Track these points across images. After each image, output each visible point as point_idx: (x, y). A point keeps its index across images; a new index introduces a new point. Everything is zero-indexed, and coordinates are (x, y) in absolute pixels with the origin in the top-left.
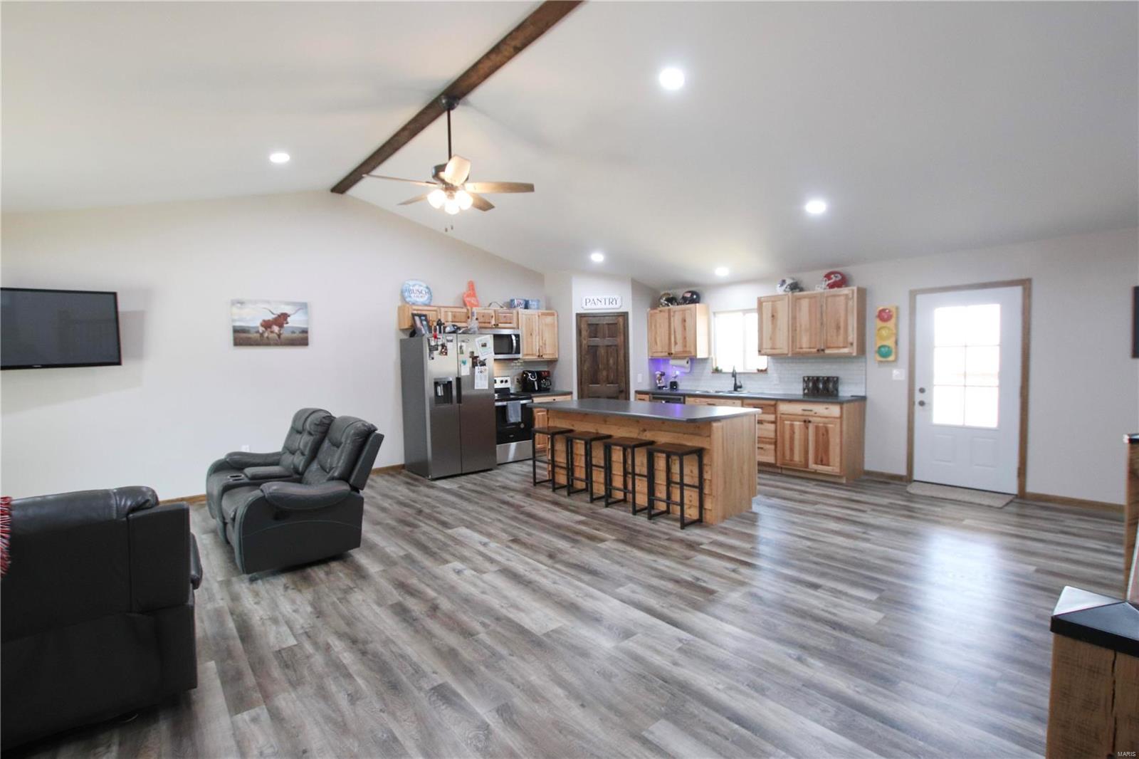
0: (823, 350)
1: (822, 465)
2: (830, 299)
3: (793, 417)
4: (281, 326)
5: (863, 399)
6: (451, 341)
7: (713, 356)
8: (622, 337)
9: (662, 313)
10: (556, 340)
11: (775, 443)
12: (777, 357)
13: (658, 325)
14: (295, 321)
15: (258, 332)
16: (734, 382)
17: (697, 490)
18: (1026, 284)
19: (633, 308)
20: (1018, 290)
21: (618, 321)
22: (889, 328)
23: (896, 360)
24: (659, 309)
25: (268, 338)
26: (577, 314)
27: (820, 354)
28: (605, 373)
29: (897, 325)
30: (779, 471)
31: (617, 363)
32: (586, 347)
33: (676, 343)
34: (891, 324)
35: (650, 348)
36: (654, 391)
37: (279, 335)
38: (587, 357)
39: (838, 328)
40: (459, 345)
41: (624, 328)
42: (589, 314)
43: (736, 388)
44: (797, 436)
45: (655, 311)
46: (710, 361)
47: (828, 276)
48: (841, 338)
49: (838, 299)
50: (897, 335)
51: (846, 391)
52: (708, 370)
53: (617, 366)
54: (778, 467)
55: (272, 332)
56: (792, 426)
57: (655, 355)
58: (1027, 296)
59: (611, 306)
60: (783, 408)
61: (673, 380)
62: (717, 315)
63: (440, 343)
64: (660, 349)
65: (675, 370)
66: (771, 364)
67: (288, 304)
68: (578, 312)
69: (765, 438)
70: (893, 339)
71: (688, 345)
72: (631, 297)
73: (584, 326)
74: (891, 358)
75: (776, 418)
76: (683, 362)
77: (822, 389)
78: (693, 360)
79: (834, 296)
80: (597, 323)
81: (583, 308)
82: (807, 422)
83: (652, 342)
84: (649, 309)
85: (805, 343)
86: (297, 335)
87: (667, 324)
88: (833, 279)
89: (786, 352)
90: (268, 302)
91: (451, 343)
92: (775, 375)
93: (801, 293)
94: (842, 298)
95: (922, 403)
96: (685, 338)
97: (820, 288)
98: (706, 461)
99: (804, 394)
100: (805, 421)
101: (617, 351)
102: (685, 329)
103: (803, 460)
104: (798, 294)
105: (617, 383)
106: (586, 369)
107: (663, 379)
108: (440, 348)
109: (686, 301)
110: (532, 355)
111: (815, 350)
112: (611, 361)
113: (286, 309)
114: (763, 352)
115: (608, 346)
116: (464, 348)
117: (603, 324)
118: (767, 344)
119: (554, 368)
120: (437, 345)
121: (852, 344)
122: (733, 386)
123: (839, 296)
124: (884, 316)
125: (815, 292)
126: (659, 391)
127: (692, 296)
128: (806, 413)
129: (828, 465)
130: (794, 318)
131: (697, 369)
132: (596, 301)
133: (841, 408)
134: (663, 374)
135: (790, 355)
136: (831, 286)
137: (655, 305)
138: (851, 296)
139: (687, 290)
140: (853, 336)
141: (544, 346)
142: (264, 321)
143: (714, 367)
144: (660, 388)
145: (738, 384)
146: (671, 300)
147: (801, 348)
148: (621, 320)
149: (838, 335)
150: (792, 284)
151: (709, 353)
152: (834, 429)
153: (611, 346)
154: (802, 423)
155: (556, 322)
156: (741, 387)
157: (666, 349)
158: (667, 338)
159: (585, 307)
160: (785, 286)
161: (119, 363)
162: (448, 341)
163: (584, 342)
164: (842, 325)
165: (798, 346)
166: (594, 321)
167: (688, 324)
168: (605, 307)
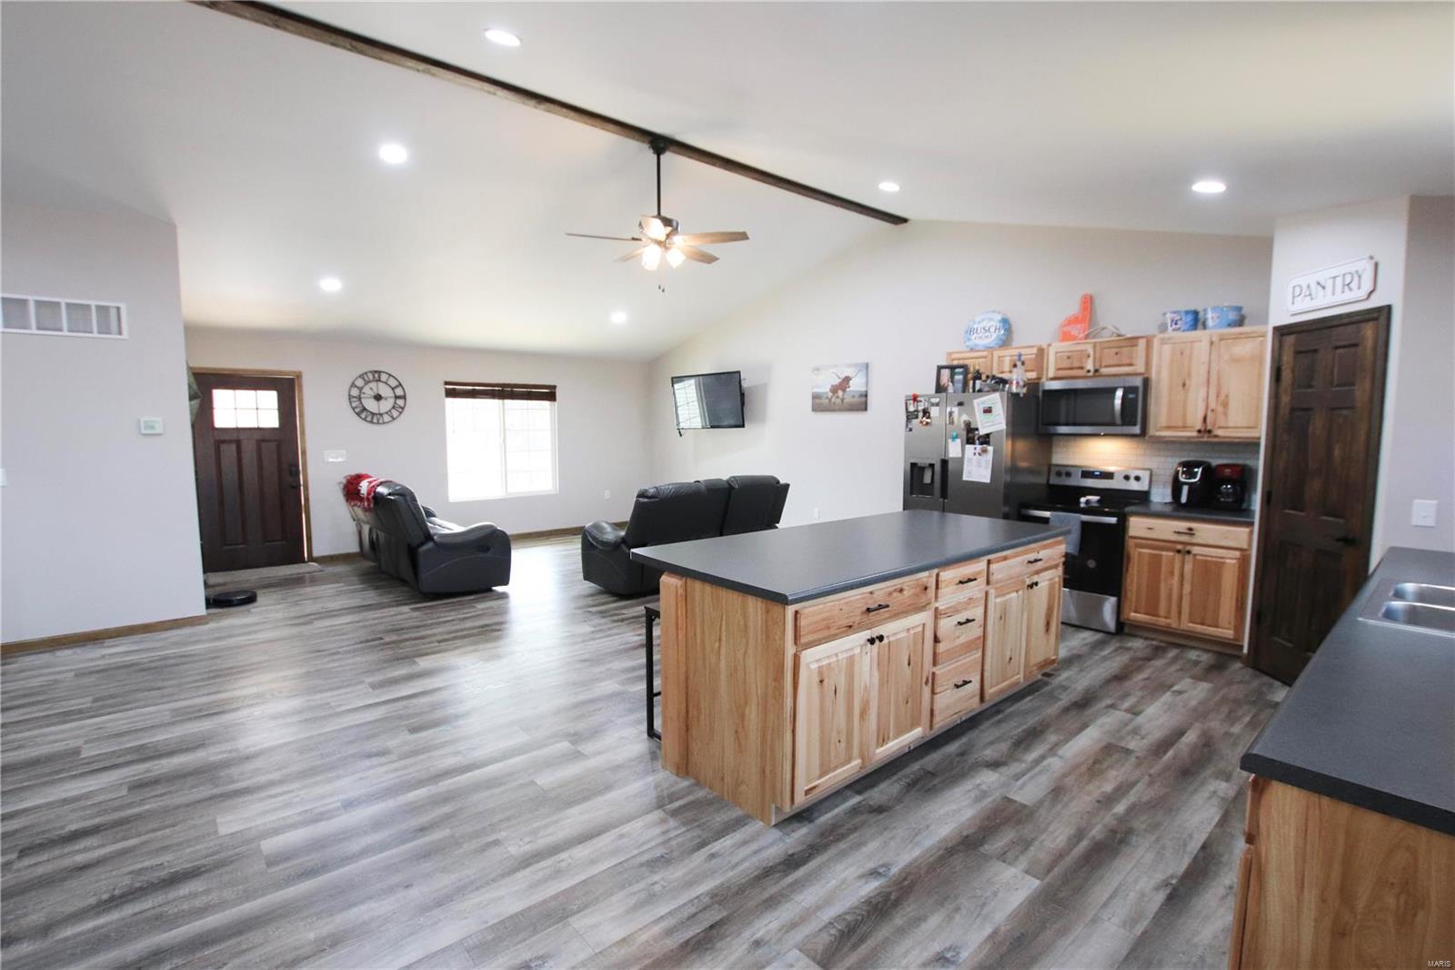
4: (844, 391)
6: (937, 405)
14: (856, 385)
15: (827, 398)
19: (1406, 291)
21: (1362, 336)
25: (834, 403)
28: (1317, 483)
32: (1287, 412)
37: (842, 400)
38: (1286, 438)
40: (949, 409)
42: (1296, 324)
55: (838, 397)
59: (1347, 296)
63: (921, 408)
67: (850, 366)
81: (1287, 311)
86: (857, 400)
90: (836, 366)
91: (937, 408)
101: (1352, 421)
105: (1343, 518)
108: (921, 414)
110: (1185, 427)
113: (848, 372)
115: (1331, 409)
116: (955, 415)
120: (917, 411)
132: (1313, 286)
141: (1220, 409)
142: (832, 386)
148: (1369, 333)
153: (1341, 409)
159: (1291, 308)
161: (743, 426)
162: (933, 405)
163: (1285, 400)
168: (1333, 300)
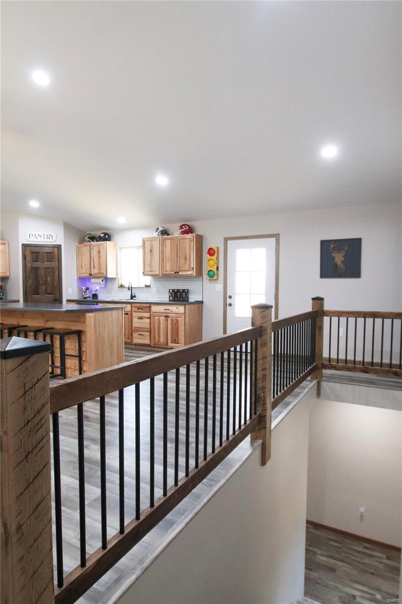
0: (178, 272)
1: (175, 343)
2: (181, 241)
3: (159, 314)
5: (202, 302)
7: (119, 276)
8: (57, 262)
9: (86, 247)
10: (8, 262)
11: (150, 332)
12: (155, 276)
13: (83, 255)
16: (130, 294)
17: (78, 358)
18: (277, 236)
19: (65, 242)
20: (274, 240)
21: (54, 251)
22: (214, 260)
23: (217, 279)
24: (84, 244)
26: (23, 245)
27: (176, 275)
28: (44, 287)
29: (217, 259)
30: (153, 349)
31: (53, 280)
32: (30, 268)
33: (94, 267)
34: (214, 257)
35: (78, 270)
36: (81, 300)
38: (30, 275)
39: (186, 258)
41: (58, 255)
42: (32, 244)
43: (132, 297)
44: (162, 326)
45: (81, 245)
46: (117, 280)
47: (181, 227)
48: (187, 265)
49: (186, 240)
50: (218, 264)
51: (193, 298)
52: (116, 286)
53: (53, 282)
54: (152, 347)
56: (159, 320)
57: (81, 275)
58: (278, 243)
59: (48, 240)
60: (154, 308)
61: (94, 293)
62: (122, 250)
64: (84, 272)
65: (96, 286)
66: (152, 282)
68: (23, 243)
69: (144, 328)
70: (216, 267)
71: (101, 269)
72: (63, 233)
73: (28, 253)
74: (215, 278)
75: (150, 315)
76: (100, 280)
77: (179, 297)
78: (106, 279)
79: (183, 239)
80: (39, 251)
81: (27, 240)
82: (167, 317)
83: (80, 267)
84: (77, 244)
85: (168, 268)
87: (89, 254)
88: (184, 229)
89: (158, 274)
92: (155, 289)
93: (168, 236)
94: (188, 240)
95: (230, 305)
96: (100, 264)
97: (177, 233)
98: (83, 339)
99: (170, 300)
100: (166, 317)
101: (53, 271)
102: (100, 258)
103: (165, 341)
104: (166, 236)
105: (53, 294)
106: (29, 283)
107: (87, 292)
109: (100, 239)
111: (174, 272)
112: (49, 279)
114: (145, 274)
115: (46, 268)
117: (43, 253)
118: (148, 269)
119: (6, 284)
121: (193, 269)
122: (130, 296)
123: (186, 239)
124: (211, 252)
125: (174, 236)
126: (85, 300)
127: (105, 236)
128: (167, 311)
129: (178, 343)
130: (162, 253)
131: (110, 284)
132: (37, 235)
133: (185, 308)
134: (87, 289)
135: (160, 275)
136: (183, 233)
137: (82, 241)
138: (192, 239)
139: (103, 232)
140: (193, 264)
143: (120, 284)
144: (85, 298)
145: (133, 294)
146: (93, 238)
147: (166, 271)
148: (56, 250)
149: (186, 263)
150: (162, 230)
151: (117, 275)
152: (181, 320)
153: (49, 268)
154: (165, 318)
155: (7, 250)
156: (135, 297)
157: (88, 272)
158: (89, 262)
159: (29, 240)
160: (158, 232)
163: (28, 265)
164: (188, 257)
165: (165, 270)
166: (36, 250)
167: (102, 254)
168: (44, 240)
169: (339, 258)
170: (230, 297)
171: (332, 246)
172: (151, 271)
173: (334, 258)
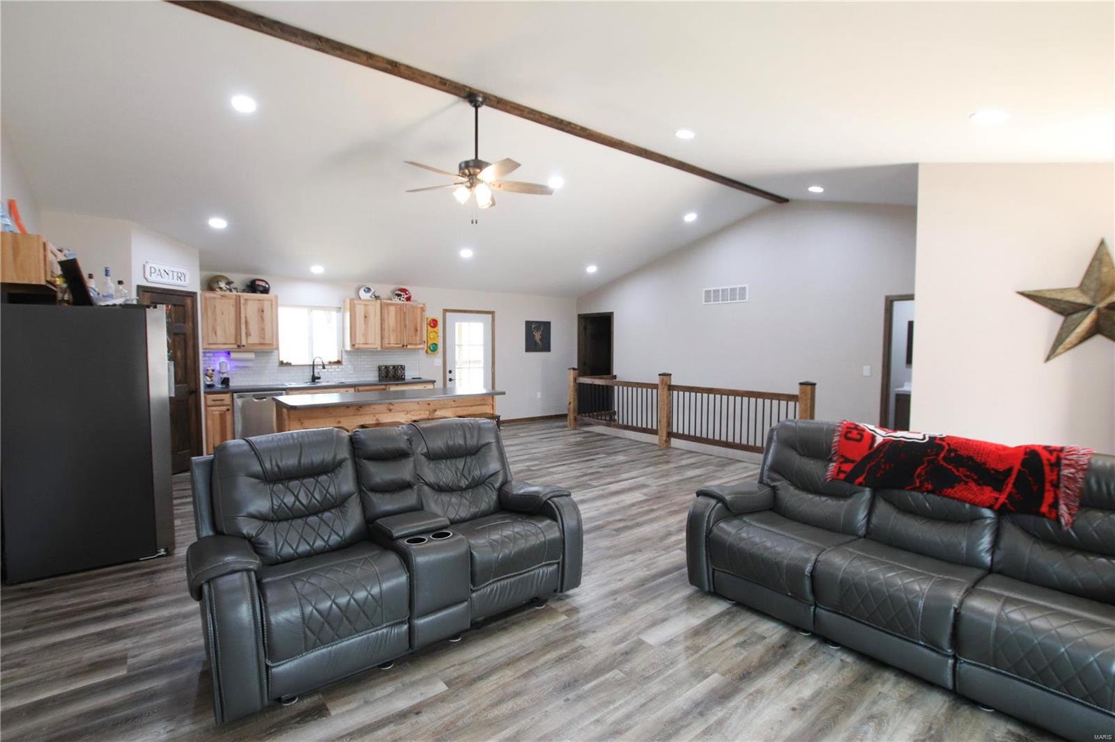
0: (406, 346)
8: (190, 324)
9: (225, 299)
13: (218, 312)
16: (310, 373)
18: (492, 313)
20: (490, 316)
22: (436, 333)
23: (436, 353)
24: (219, 293)
26: (139, 287)
29: (438, 331)
31: (185, 357)
33: (249, 334)
35: (205, 338)
39: (416, 330)
41: (193, 312)
42: (152, 288)
43: (314, 379)
45: (213, 295)
46: (276, 354)
48: (418, 338)
50: (438, 336)
51: (409, 375)
52: (274, 363)
57: (214, 346)
58: (493, 319)
59: (179, 282)
61: (224, 376)
64: (220, 341)
66: (346, 357)
68: (139, 284)
70: (437, 339)
71: (266, 336)
72: (198, 274)
77: (390, 375)
81: (146, 279)
83: (210, 331)
85: (393, 340)
87: (233, 312)
89: (377, 347)
92: (350, 366)
93: (392, 302)
95: (450, 380)
96: (263, 329)
99: (380, 379)
101: (185, 341)
102: (262, 320)
104: (388, 301)
105: (186, 384)
109: (254, 288)
111: (401, 345)
114: (356, 346)
115: (175, 333)
118: (360, 340)
122: (311, 377)
123: (415, 307)
124: (432, 324)
131: (262, 361)
132: (162, 272)
143: (281, 360)
144: (210, 386)
145: (316, 375)
147: (389, 344)
148: (190, 302)
149: (416, 335)
153: (178, 334)
156: (319, 378)
157: (232, 340)
158: (234, 327)
159: (149, 279)
160: (370, 294)
164: (419, 329)
165: (385, 343)
167: (266, 314)
168: (173, 282)
169: (538, 336)
170: (450, 372)
171: (533, 326)
172: (366, 344)
173: (534, 336)
